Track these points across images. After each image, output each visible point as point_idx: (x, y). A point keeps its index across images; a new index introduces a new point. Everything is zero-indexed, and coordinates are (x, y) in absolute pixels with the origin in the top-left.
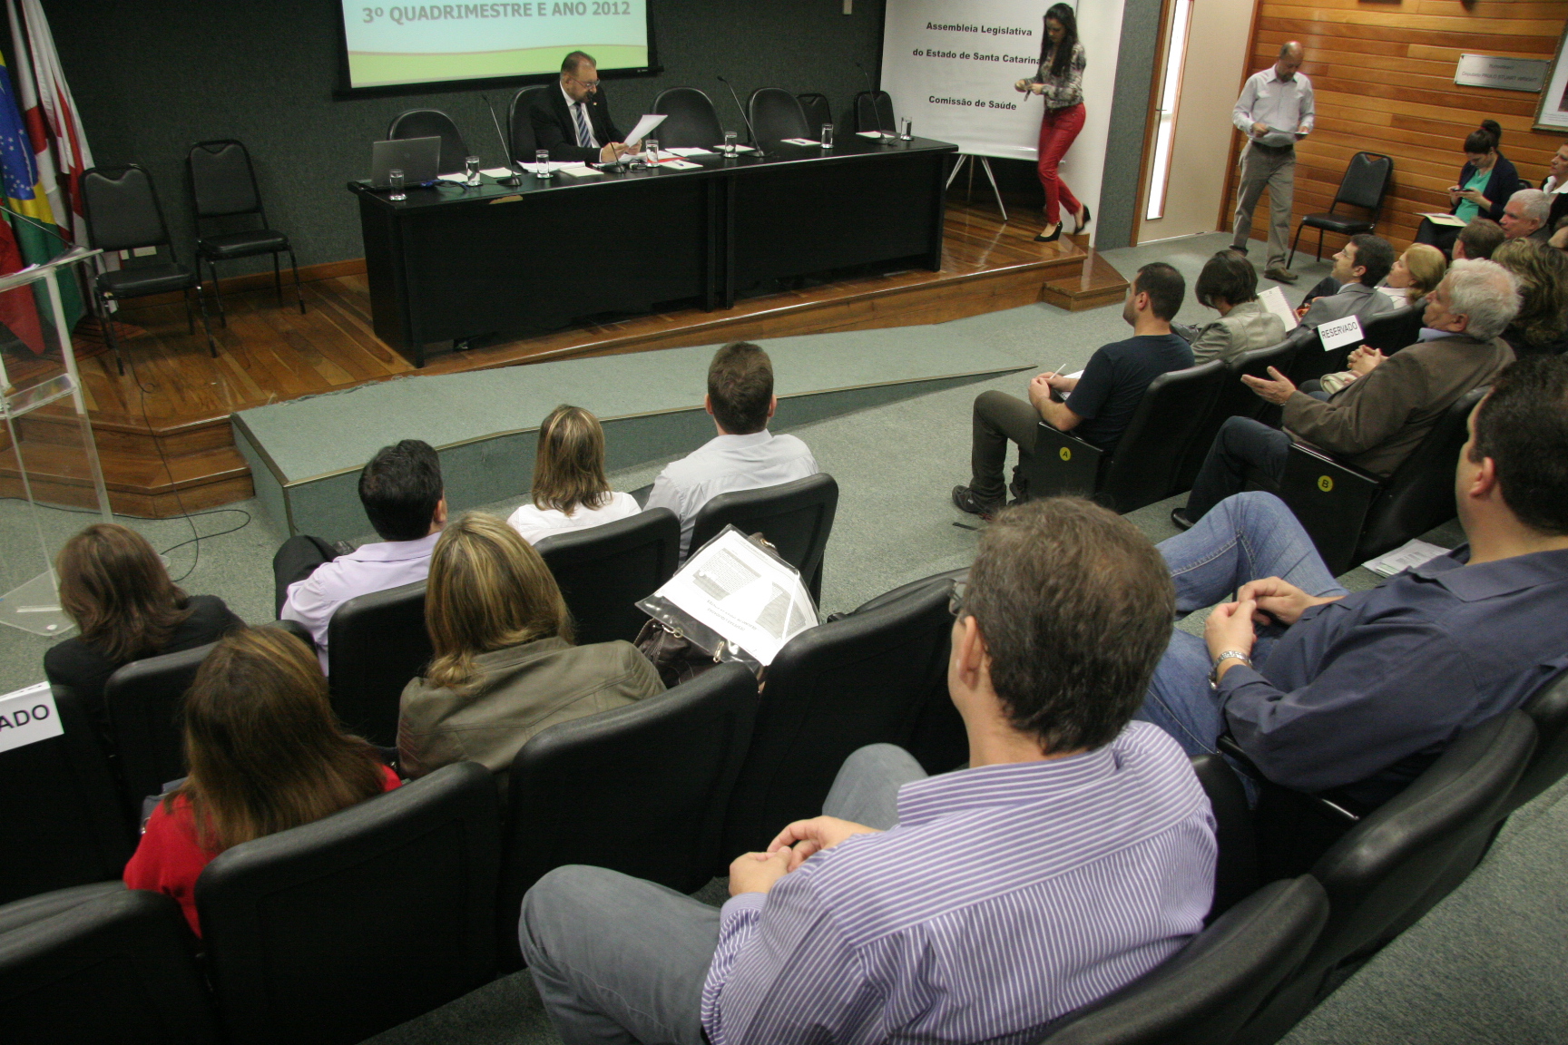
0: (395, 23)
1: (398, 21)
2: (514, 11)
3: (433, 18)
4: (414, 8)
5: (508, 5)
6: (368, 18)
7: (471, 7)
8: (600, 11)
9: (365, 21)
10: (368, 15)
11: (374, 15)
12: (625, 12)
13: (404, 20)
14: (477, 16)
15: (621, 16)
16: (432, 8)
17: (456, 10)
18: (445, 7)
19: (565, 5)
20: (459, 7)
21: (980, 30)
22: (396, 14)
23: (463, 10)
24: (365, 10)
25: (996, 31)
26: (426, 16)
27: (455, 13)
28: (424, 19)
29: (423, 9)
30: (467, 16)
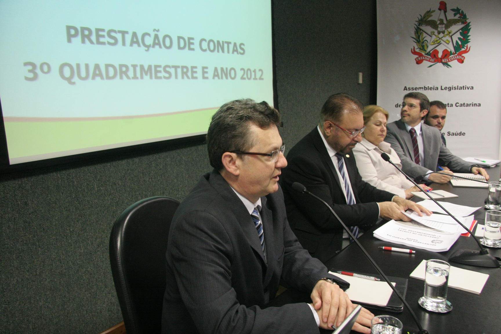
0: (66, 82)
1: (69, 80)
2: (183, 73)
3: (108, 78)
4: (87, 66)
5: (178, 67)
6: (31, 75)
7: (146, 68)
8: (245, 76)
9: (27, 79)
10: (30, 71)
11: (38, 71)
12: (261, 79)
13: (76, 79)
14: (151, 78)
15: (258, 81)
16: (107, 66)
17: (131, 69)
18: (121, 66)
19: (222, 69)
20: (134, 66)
21: (439, 88)
22: (67, 72)
23: (138, 69)
24: (26, 64)
25: (450, 89)
26: (100, 75)
27: (131, 73)
28: (98, 79)
29: (97, 67)
30: (142, 78)
